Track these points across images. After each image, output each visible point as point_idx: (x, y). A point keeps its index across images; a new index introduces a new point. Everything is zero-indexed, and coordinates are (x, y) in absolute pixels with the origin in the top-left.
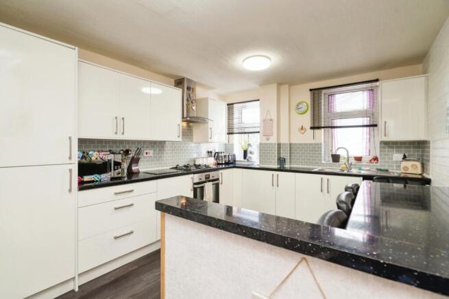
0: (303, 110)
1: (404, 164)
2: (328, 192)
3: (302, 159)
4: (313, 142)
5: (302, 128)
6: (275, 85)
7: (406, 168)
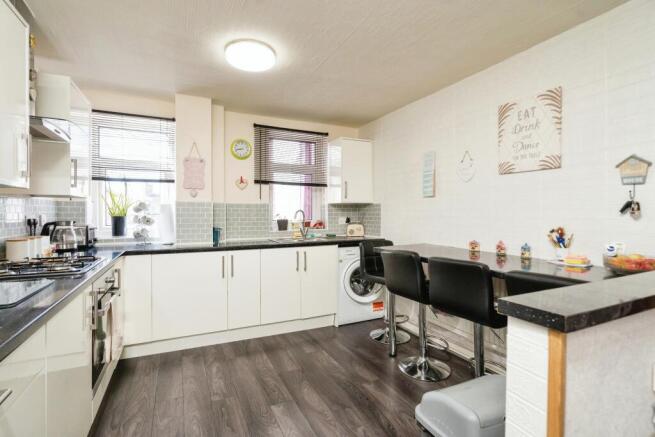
0: (242, 153)
1: (350, 227)
2: (305, 269)
3: (242, 229)
4: (258, 202)
5: (242, 181)
6: (210, 101)
7: (352, 232)
